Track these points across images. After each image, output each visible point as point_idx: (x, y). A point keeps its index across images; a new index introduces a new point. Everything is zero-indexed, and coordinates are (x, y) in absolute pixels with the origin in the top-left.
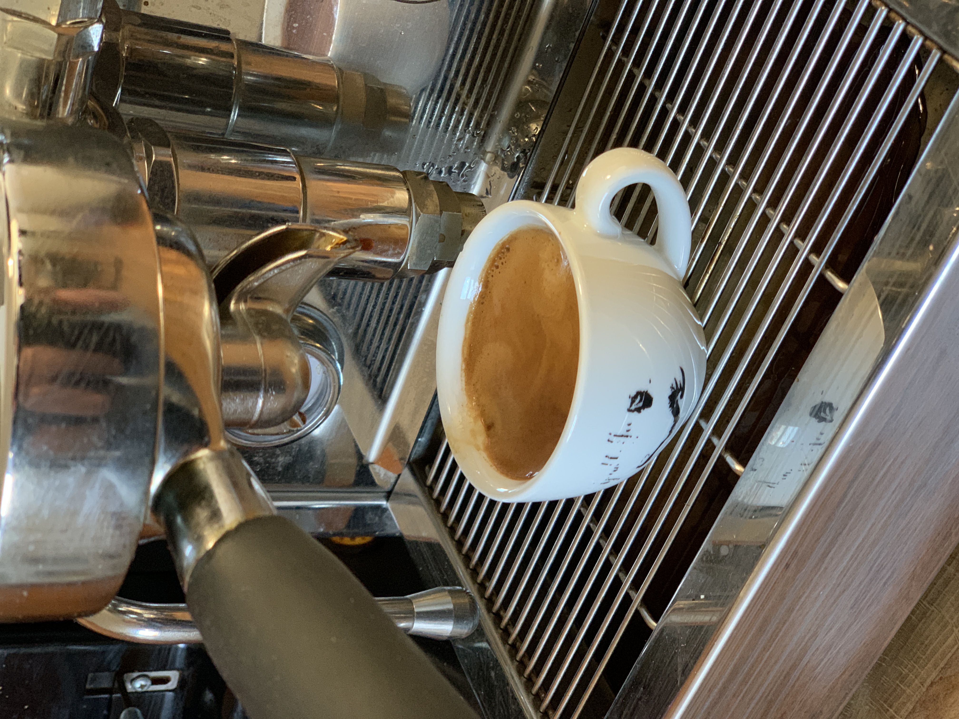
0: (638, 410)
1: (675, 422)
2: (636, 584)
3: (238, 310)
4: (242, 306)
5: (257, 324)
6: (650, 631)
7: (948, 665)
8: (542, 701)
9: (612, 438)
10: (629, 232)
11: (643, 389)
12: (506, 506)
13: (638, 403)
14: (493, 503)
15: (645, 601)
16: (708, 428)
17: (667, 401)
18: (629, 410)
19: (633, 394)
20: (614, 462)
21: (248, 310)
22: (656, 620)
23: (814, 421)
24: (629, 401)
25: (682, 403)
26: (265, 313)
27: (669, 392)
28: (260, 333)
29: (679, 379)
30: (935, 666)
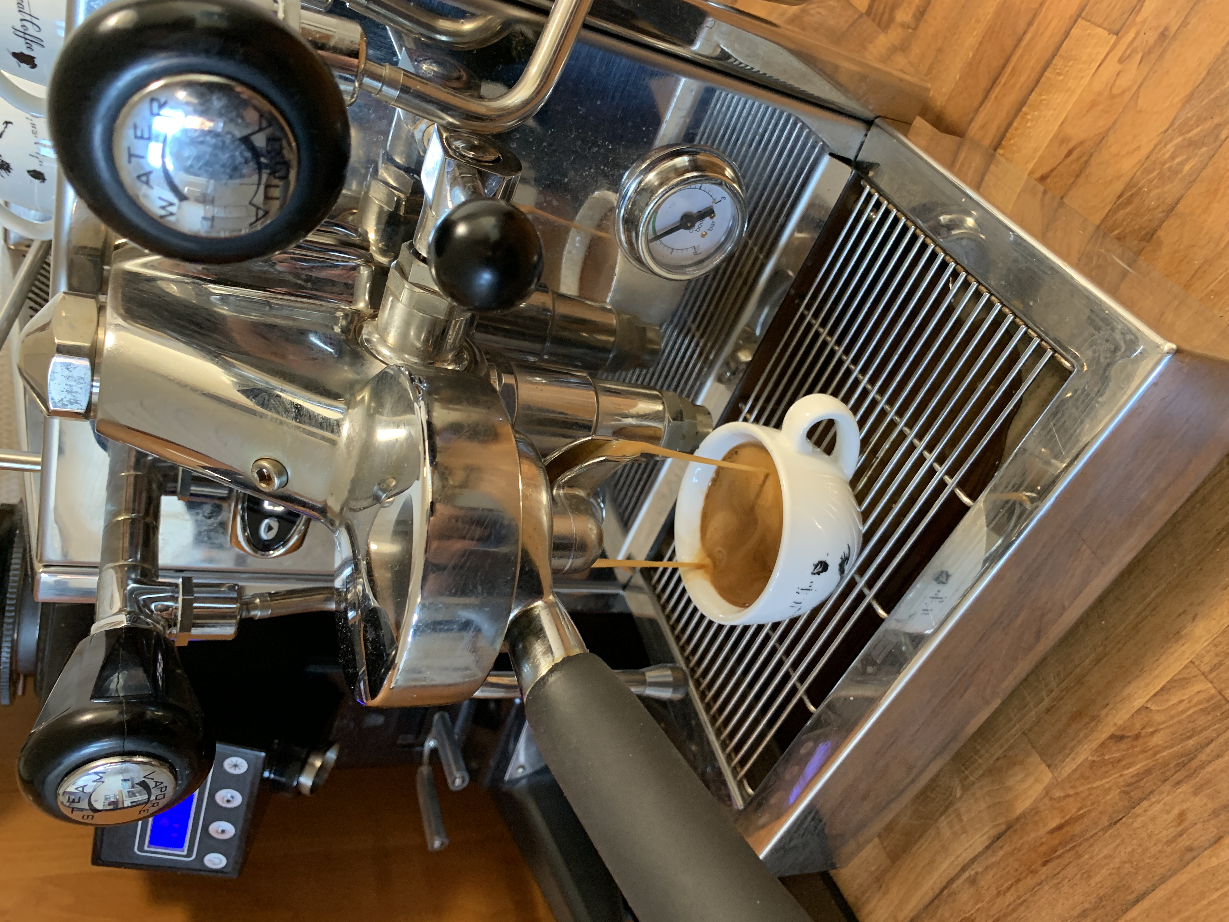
0: (819, 573)
1: (842, 578)
2: (802, 679)
3: (558, 495)
4: (561, 492)
5: (570, 505)
6: (810, 714)
7: (1011, 748)
8: (727, 746)
9: (799, 591)
10: (819, 450)
11: (822, 559)
12: (721, 627)
13: (819, 569)
14: (711, 623)
15: (808, 692)
16: (861, 583)
17: (837, 567)
18: (813, 574)
19: (816, 563)
20: (799, 606)
21: (565, 494)
22: (816, 707)
23: (934, 583)
24: (813, 567)
25: (847, 568)
26: (574, 496)
27: (839, 561)
28: (573, 512)
29: (847, 552)
30: (1001, 746)
